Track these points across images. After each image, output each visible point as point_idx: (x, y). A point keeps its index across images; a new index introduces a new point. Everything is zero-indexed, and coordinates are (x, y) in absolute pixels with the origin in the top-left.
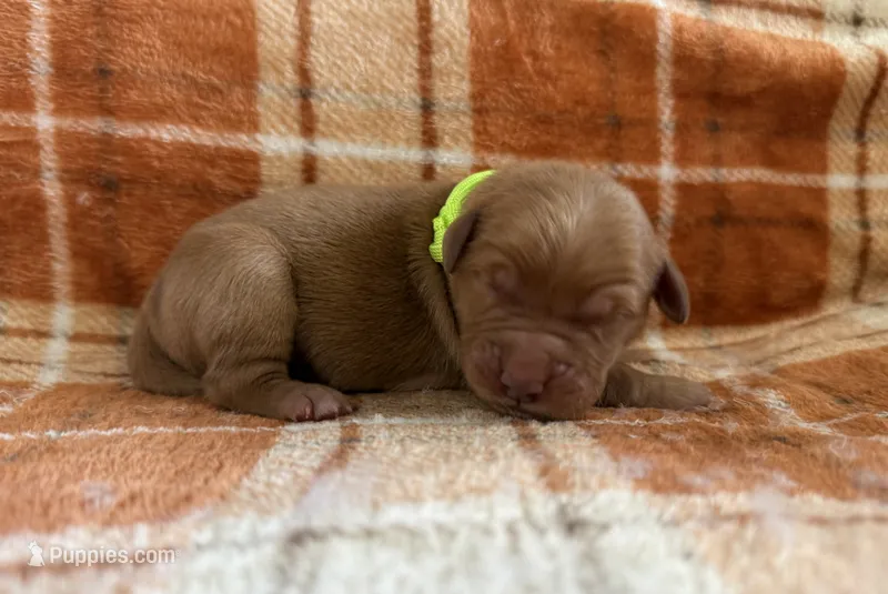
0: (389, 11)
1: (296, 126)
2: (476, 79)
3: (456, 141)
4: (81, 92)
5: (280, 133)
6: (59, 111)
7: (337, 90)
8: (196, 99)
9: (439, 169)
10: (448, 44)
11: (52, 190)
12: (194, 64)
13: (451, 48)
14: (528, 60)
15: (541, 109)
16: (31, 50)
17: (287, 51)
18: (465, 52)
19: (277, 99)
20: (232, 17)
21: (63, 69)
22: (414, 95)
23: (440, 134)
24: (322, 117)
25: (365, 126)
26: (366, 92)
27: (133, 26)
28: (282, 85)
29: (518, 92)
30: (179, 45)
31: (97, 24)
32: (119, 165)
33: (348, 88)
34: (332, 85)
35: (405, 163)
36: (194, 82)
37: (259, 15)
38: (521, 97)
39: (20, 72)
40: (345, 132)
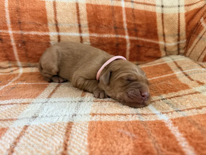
0: (71, 8)
1: (56, 31)
3: (86, 32)
4: (16, 26)
5: (53, 32)
6: (13, 30)
7: (63, 24)
8: (37, 27)
10: (83, 14)
11: (13, 44)
12: (36, 20)
16: (6, 19)
17: (52, 17)
18: (86, 16)
19: (52, 26)
20: (42, 11)
21: (12, 22)
22: (77, 24)
23: (82, 31)
24: (60, 28)
25: (68, 30)
26: (68, 23)
27: (24, 13)
28: (52, 24)
30: (33, 17)
31: (17, 13)
32: (25, 39)
33: (65, 23)
34: (61, 23)
35: (77, 36)
36: (36, 24)
37: (47, 10)
39: (5, 23)
40: (65, 31)
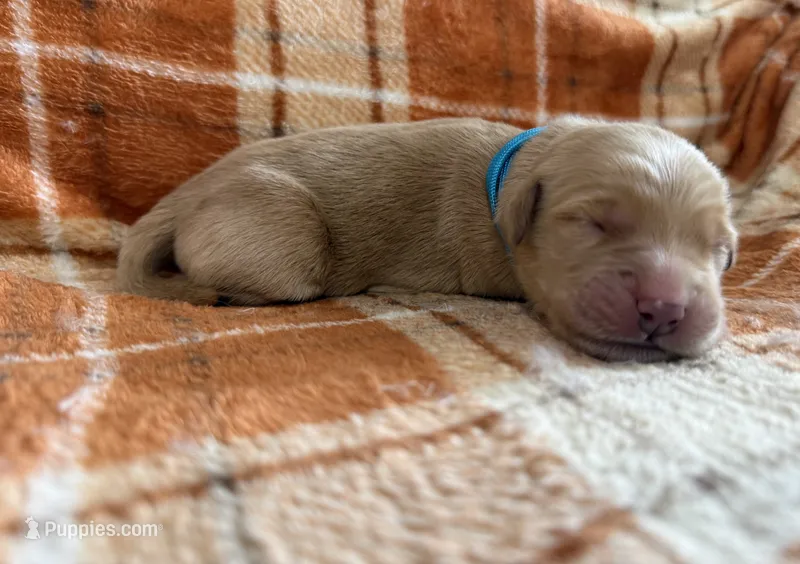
1: (268, 66)
2: (410, 33)
3: (397, 84)
5: (255, 72)
6: (41, 38)
7: (301, 35)
9: (384, 107)
10: (388, 2)
13: (390, 6)
14: (447, 21)
15: (458, 62)
18: (400, 10)
19: (251, 41)
22: (362, 43)
23: (384, 77)
24: (290, 58)
25: (325, 68)
26: (325, 38)
28: (255, 29)
29: (440, 46)
32: (106, 94)
33: (311, 34)
34: (296, 30)
35: (358, 100)
38: (443, 51)
40: (309, 72)
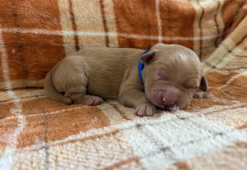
1: (72, 28)
2: (116, 14)
3: (113, 30)
4: (9, 21)
5: (68, 30)
7: (81, 18)
8: (43, 22)
9: (109, 37)
12: (41, 12)
13: (109, 7)
14: (128, 9)
15: (132, 22)
17: (67, 8)
18: (112, 7)
19: (66, 21)
21: (3, 15)
22: (101, 19)
23: (109, 28)
24: (78, 25)
25: (89, 27)
26: (89, 18)
28: (67, 17)
29: (126, 18)
30: (37, 7)
32: (23, 41)
33: (84, 17)
34: (80, 17)
35: (101, 36)
36: (42, 17)
40: (85, 29)
